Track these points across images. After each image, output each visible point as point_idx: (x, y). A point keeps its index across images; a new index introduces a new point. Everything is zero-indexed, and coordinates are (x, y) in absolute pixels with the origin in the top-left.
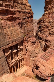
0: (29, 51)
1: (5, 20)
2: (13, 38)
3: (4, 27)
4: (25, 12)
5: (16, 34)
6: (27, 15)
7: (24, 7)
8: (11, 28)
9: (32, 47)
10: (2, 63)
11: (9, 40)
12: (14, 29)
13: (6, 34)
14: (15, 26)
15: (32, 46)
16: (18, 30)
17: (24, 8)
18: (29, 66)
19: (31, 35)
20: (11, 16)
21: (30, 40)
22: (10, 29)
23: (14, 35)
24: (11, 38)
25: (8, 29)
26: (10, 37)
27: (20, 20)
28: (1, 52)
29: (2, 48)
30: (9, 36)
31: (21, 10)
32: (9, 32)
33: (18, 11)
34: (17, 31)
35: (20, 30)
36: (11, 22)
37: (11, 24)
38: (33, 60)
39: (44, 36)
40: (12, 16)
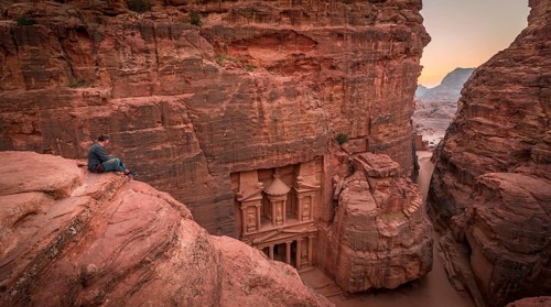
0: (346, 213)
1: (270, 69)
2: (278, 139)
3: (256, 95)
4: (369, 32)
5: (296, 126)
6: (376, 47)
7: (368, 12)
8: (282, 100)
9: (363, 197)
10: (219, 219)
11: (263, 144)
12: (290, 105)
13: (254, 120)
14: (299, 94)
15: (366, 196)
16: (310, 112)
17: (367, 17)
18: (333, 278)
19: (387, 142)
20: (294, 55)
21: (366, 161)
22: (275, 104)
23: (286, 130)
24: (270, 136)
25: (265, 104)
26: (266, 134)
27: (333, 68)
28: (226, 178)
29: (230, 166)
30: (265, 130)
31: (349, 27)
32: (267, 116)
33: (332, 33)
34: (303, 112)
35: (320, 111)
36: (287, 78)
37: (285, 83)
38: (357, 261)
39: (478, 161)
40: (298, 52)
